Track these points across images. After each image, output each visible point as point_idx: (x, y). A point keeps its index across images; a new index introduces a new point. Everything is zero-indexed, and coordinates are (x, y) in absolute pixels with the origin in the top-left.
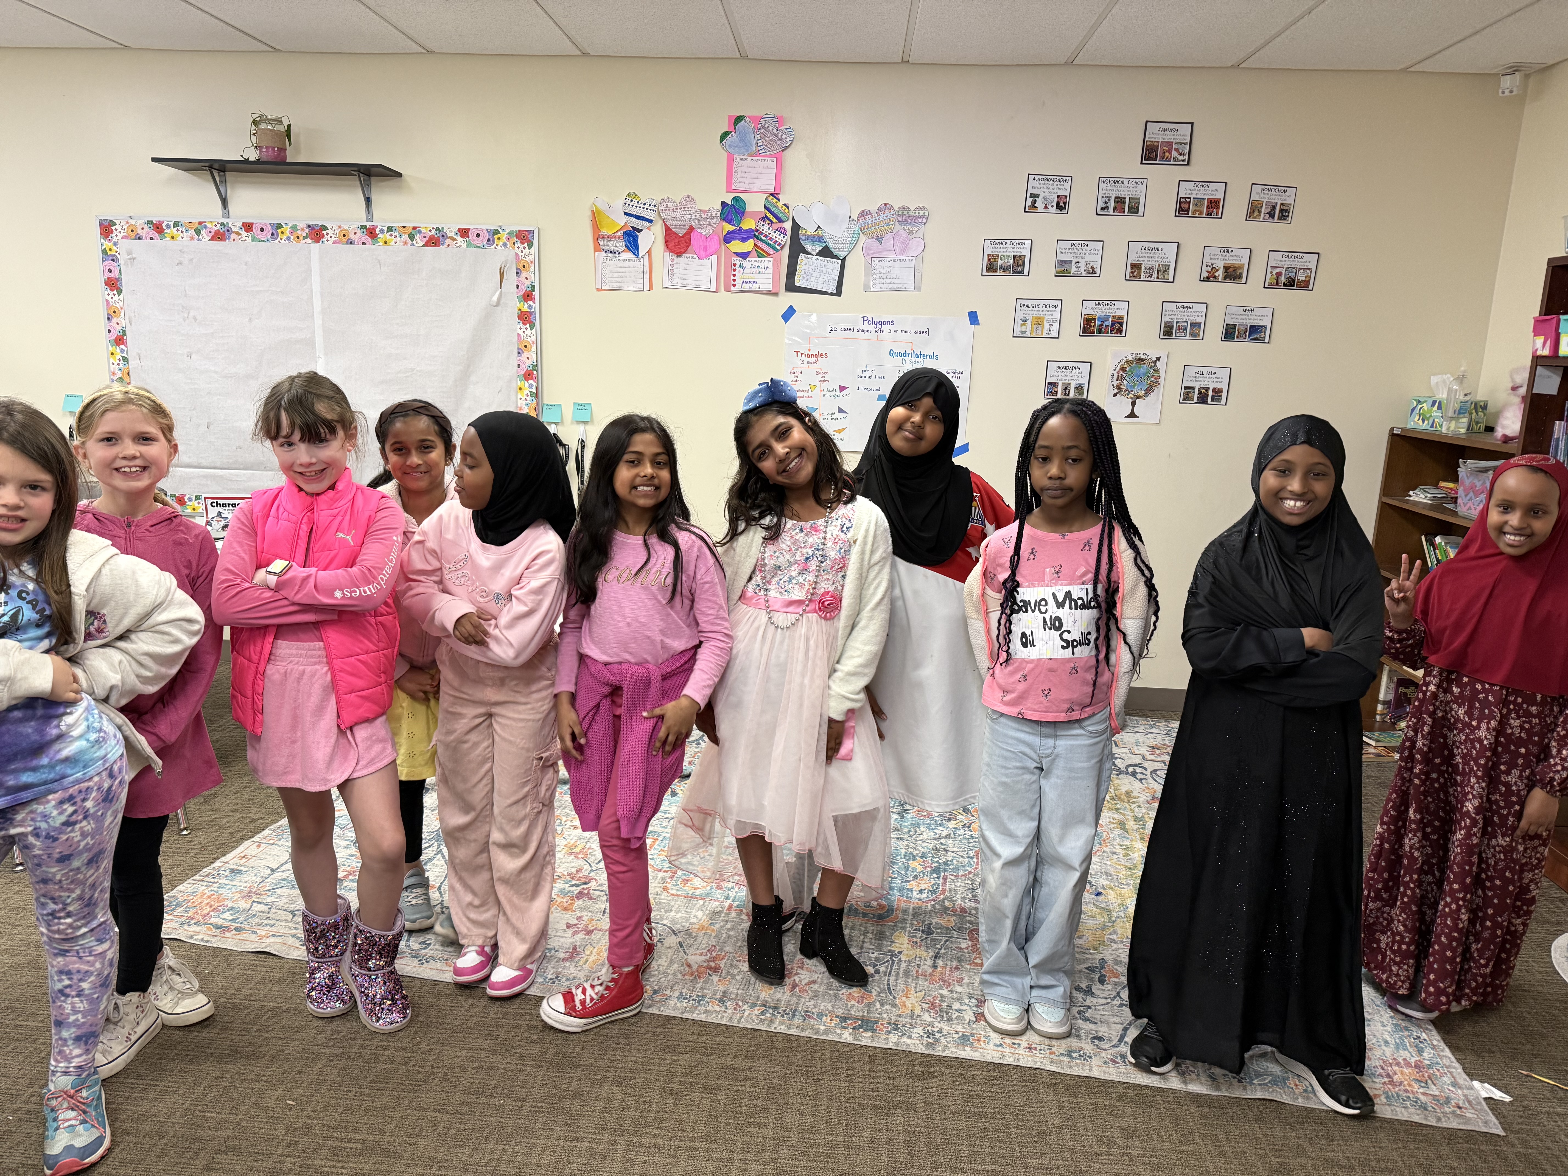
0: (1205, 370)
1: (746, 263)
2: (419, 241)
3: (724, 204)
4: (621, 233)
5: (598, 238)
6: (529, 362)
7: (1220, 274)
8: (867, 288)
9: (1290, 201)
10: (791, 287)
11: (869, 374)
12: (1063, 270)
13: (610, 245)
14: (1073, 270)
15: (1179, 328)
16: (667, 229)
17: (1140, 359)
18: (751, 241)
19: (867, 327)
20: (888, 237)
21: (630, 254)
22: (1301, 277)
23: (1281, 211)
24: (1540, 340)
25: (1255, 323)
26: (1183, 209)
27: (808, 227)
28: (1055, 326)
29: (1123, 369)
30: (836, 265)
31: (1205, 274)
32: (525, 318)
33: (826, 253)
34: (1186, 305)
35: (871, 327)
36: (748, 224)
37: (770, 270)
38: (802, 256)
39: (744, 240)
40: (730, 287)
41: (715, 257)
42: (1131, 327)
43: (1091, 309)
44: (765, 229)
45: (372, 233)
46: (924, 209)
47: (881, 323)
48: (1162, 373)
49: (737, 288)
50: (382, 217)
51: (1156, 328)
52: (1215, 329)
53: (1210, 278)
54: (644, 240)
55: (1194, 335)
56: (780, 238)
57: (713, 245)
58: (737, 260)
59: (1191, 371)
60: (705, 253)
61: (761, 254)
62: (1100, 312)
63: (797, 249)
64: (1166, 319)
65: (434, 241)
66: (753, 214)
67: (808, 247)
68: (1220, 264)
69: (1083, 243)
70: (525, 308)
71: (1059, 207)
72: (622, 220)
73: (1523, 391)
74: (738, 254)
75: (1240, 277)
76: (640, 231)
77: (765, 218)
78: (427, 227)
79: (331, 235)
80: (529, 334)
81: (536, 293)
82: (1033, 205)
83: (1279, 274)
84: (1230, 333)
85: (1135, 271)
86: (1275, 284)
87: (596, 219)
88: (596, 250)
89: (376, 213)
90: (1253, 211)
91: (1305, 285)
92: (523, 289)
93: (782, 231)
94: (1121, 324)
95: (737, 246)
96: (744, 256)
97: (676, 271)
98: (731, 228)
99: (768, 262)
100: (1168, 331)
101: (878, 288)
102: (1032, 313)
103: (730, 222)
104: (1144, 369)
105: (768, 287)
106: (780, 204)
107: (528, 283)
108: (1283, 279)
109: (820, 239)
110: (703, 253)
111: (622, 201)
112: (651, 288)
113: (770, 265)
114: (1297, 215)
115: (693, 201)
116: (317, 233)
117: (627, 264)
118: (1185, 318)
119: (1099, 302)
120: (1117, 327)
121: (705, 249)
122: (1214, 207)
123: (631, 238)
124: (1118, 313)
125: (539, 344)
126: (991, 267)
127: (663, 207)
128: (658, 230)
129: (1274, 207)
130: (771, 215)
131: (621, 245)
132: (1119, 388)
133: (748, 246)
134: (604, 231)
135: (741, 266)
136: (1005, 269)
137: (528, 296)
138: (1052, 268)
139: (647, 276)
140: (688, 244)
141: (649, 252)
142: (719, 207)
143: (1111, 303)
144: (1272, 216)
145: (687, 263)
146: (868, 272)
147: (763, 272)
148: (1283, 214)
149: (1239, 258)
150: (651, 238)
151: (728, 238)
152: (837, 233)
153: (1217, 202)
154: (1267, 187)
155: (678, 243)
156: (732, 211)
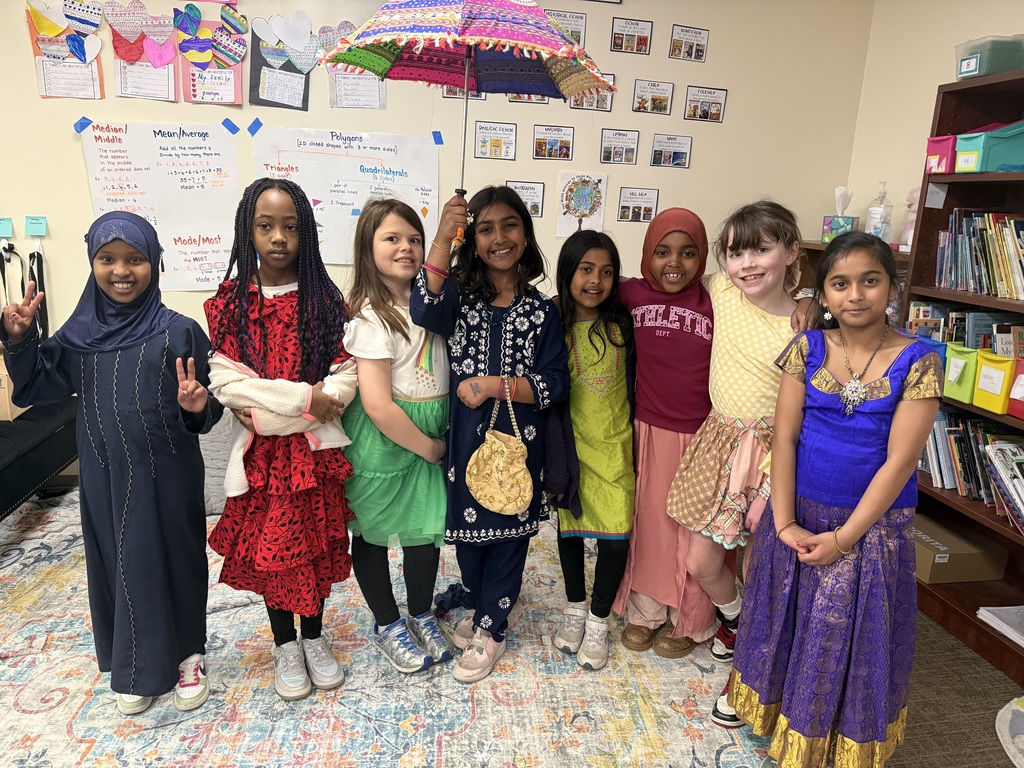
0: (638, 192)
1: (205, 74)
3: (176, 10)
4: (64, 37)
5: (37, 41)
7: (649, 105)
8: (334, 104)
9: (703, 42)
10: (255, 100)
11: (342, 188)
13: (53, 49)
15: (616, 153)
16: (116, 35)
17: (584, 181)
18: (210, 51)
19: (335, 142)
21: (76, 60)
22: (713, 110)
23: (697, 51)
25: (678, 150)
26: (617, 44)
27: (269, 41)
28: (512, 149)
29: (571, 190)
30: (298, 81)
31: (637, 105)
33: (289, 67)
34: (620, 132)
35: (340, 142)
36: (205, 34)
37: (232, 82)
38: (265, 70)
39: (202, 50)
40: (191, 97)
41: (171, 66)
42: (577, 151)
43: (542, 133)
44: (224, 39)
47: (351, 139)
48: (603, 194)
49: (198, 99)
51: (597, 154)
52: (645, 155)
53: (641, 109)
54: (91, 45)
55: (628, 160)
56: (240, 50)
57: (169, 53)
58: (196, 70)
59: (626, 193)
60: (160, 62)
61: (222, 65)
62: (550, 136)
63: (258, 62)
64: (605, 144)
66: (209, 24)
67: (270, 61)
68: (648, 97)
72: (65, 23)
73: (915, 207)
74: (196, 64)
75: (665, 108)
76: (85, 35)
77: (222, 29)
83: (696, 107)
84: (657, 159)
85: (578, 100)
86: (693, 116)
87: (33, 21)
88: (35, 55)
90: (675, 49)
91: (716, 118)
93: (242, 43)
94: (568, 149)
95: (194, 56)
96: (203, 66)
97: (129, 79)
98: (188, 37)
99: (228, 74)
100: (607, 157)
101: (344, 103)
102: (490, 136)
103: (185, 30)
104: (588, 189)
105: (231, 99)
106: (238, 15)
108: (699, 112)
109: (281, 53)
110: (158, 62)
111: (62, 3)
112: (103, 96)
113: (231, 76)
114: (709, 55)
115: (143, 7)
117: (74, 70)
118: (621, 145)
119: (549, 127)
120: (564, 151)
121: (161, 57)
122: (643, 43)
123: (76, 44)
124: (565, 139)
126: (452, 90)
127: (108, 10)
128: (106, 35)
129: (691, 47)
130: (229, 26)
131: (65, 50)
132: (568, 207)
133: (206, 57)
134: (43, 34)
135: (200, 77)
139: (97, 83)
140: (141, 52)
141: (98, 58)
142: (171, 14)
143: (558, 128)
144: (690, 55)
145: (141, 71)
146: (333, 88)
147: (224, 84)
148: (698, 53)
149: (664, 92)
150: (98, 43)
151: (184, 47)
152: (300, 48)
153: (645, 39)
154: (686, 28)
155: (129, 49)
156: (187, 19)
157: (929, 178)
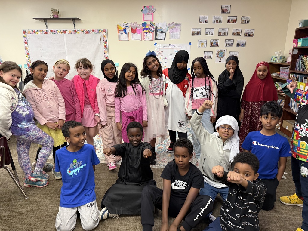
0: (233, 52)
1: (147, 35)
2: (85, 32)
3: (142, 23)
4: (123, 29)
5: (119, 31)
6: (106, 55)
7: (236, 34)
8: (170, 39)
9: (249, 19)
10: (156, 39)
11: (171, 55)
12: (207, 34)
13: (121, 32)
14: (209, 34)
15: (229, 45)
16: (132, 28)
18: (148, 30)
19: (170, 46)
20: (174, 29)
21: (125, 34)
22: (251, 34)
23: (247, 21)
24: (294, 44)
25: (243, 43)
26: (229, 22)
27: (158, 27)
28: (206, 45)
29: (218, 53)
30: (164, 34)
31: (233, 34)
32: (105, 47)
33: (162, 32)
34: (230, 40)
36: (147, 27)
37: (152, 36)
38: (158, 33)
39: (146, 30)
40: (144, 39)
41: (141, 34)
42: (220, 45)
43: (212, 42)
44: (150, 28)
45: (75, 31)
46: (180, 23)
47: (173, 45)
48: (225, 53)
49: (145, 39)
50: (77, 28)
51: (224, 45)
52: (235, 45)
53: (234, 35)
54: (127, 31)
55: (231, 46)
56: (153, 29)
57: (141, 31)
58: (145, 34)
59: (231, 53)
60: (139, 33)
62: (214, 42)
63: (157, 31)
64: (226, 43)
65: (87, 33)
66: (148, 25)
67: (159, 31)
68: (236, 32)
69: (210, 29)
70: (105, 45)
71: (206, 22)
72: (123, 27)
73: (291, 54)
74: (145, 33)
75: (240, 34)
76: (127, 29)
77: (150, 26)
78: (86, 30)
79: (68, 32)
80: (106, 50)
81: (107, 42)
82: (201, 22)
83: (247, 34)
84: (238, 45)
85: (220, 34)
86: (246, 36)
87: (118, 27)
88: (118, 33)
89: (76, 27)
90: (242, 22)
91: (252, 36)
92: (105, 41)
93: (154, 28)
94: (218, 44)
95: (145, 31)
96: (147, 33)
97: (134, 36)
98: (144, 28)
99: (151, 34)
100: (226, 45)
101: (172, 38)
102: (201, 43)
104: (222, 52)
105: (151, 39)
106: (153, 23)
107: (106, 40)
108: (248, 35)
109: (161, 29)
111: (123, 24)
112: (129, 40)
114: (250, 22)
115: (136, 23)
116: (65, 32)
117: (124, 35)
118: (230, 43)
119: (214, 40)
120: (217, 45)
122: (235, 21)
123: (125, 30)
124: (217, 42)
125: (108, 51)
126: (193, 34)
127: (131, 24)
128: (130, 29)
129: (246, 21)
130: (151, 25)
131: (123, 32)
132: (218, 56)
133: (147, 31)
134: (120, 29)
136: (196, 34)
137: (106, 42)
138: (205, 34)
139: (128, 38)
140: (136, 31)
142: (141, 24)
143: (216, 40)
144: (246, 23)
145: (136, 35)
146: (170, 36)
147: (150, 36)
148: (247, 22)
149: (240, 31)
150: (129, 30)
151: (143, 30)
152: (164, 28)
153: (235, 20)
154: (245, 17)
155: (134, 31)
156: (144, 25)
157: (294, 48)
